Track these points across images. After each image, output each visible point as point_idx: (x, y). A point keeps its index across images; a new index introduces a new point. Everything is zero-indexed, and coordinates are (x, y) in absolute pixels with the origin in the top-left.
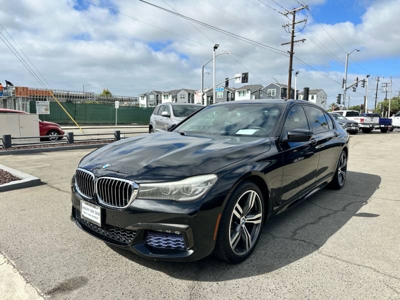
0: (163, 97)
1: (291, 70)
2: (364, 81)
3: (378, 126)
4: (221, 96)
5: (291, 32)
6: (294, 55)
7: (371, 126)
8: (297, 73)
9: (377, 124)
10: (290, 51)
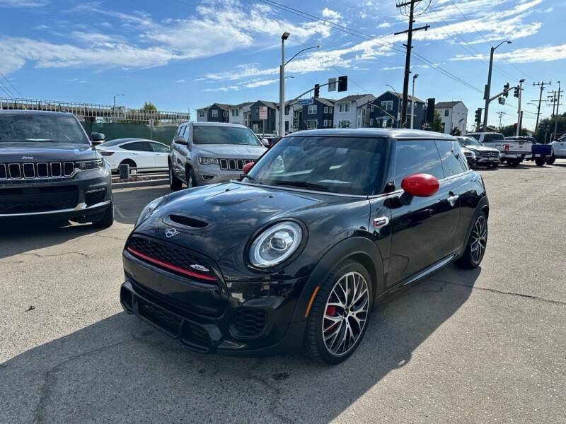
0: (231, 114)
1: (407, 72)
2: (518, 88)
3: (531, 156)
4: (314, 111)
5: (409, 15)
6: (412, 49)
7: (520, 156)
8: (415, 77)
9: (529, 153)
10: (406, 44)
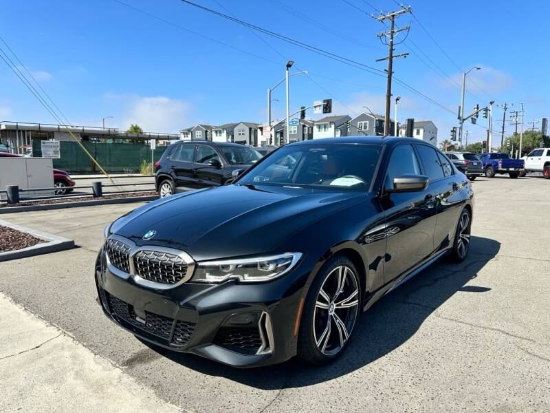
0: (214, 133)
1: (389, 95)
2: (486, 110)
4: (295, 131)
5: (389, 43)
6: (393, 75)
8: (397, 100)
10: (387, 69)
